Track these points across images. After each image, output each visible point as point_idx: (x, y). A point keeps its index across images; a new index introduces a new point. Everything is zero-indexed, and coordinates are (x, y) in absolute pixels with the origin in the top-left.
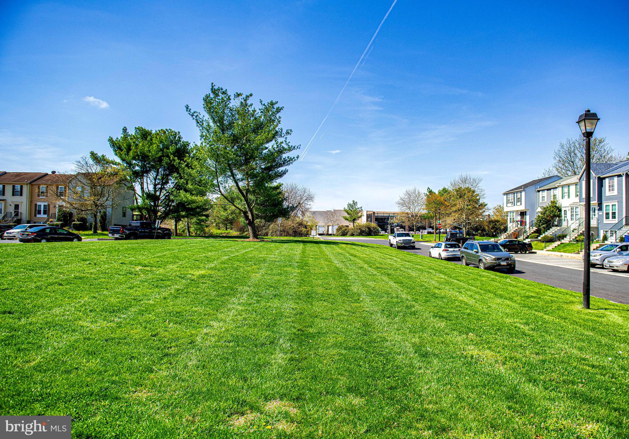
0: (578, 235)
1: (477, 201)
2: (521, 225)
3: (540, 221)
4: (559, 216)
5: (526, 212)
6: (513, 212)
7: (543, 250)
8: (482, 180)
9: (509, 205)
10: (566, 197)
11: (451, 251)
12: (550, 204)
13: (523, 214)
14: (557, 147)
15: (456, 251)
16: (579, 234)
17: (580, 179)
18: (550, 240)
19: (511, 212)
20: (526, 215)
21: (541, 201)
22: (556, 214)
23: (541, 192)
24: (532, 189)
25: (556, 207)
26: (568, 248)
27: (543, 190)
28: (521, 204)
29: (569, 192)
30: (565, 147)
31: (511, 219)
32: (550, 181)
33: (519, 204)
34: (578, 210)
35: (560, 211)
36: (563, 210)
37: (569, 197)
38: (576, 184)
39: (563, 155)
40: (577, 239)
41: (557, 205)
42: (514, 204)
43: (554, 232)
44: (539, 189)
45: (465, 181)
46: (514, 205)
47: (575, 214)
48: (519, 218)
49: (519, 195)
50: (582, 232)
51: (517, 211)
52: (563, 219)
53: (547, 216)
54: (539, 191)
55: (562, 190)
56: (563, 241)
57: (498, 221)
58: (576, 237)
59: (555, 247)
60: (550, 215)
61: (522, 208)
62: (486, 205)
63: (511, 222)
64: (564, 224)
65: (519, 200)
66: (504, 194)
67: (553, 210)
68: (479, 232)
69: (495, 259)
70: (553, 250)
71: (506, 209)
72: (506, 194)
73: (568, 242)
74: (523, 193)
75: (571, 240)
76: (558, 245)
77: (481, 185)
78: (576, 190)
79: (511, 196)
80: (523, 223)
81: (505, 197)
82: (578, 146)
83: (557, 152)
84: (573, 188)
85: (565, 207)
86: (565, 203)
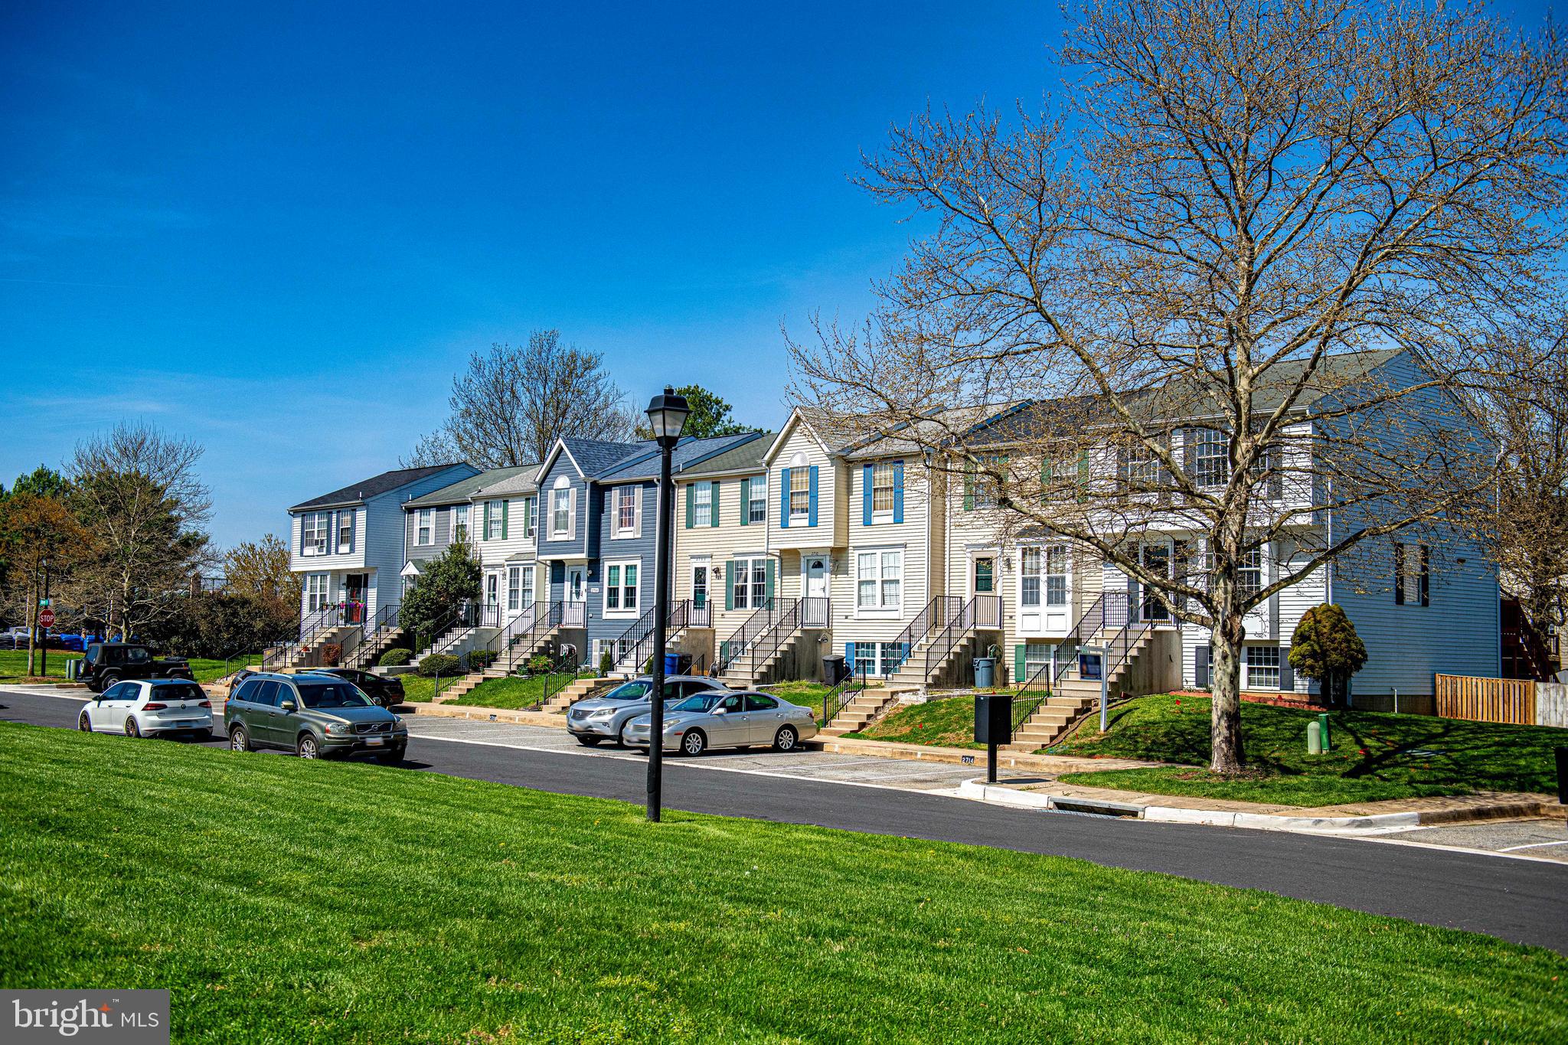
0: (533, 654)
1: (169, 525)
2: (348, 619)
3: (418, 608)
4: (475, 594)
5: (366, 576)
6: (323, 574)
7: (430, 701)
8: (200, 451)
9: (308, 551)
10: (497, 536)
11: (175, 711)
12: (448, 554)
13: (356, 582)
14: (464, 371)
15: (192, 709)
16: (536, 650)
17: (541, 485)
18: (450, 670)
19: (314, 575)
20: (366, 586)
21: (416, 544)
22: (465, 586)
23: (417, 515)
24: (389, 501)
25: (464, 563)
26: (505, 693)
27: (425, 509)
28: (352, 550)
29: (505, 522)
30: (487, 372)
31: (313, 597)
32: (446, 478)
33: (344, 548)
34: (534, 575)
35: (477, 576)
36: (486, 573)
37: (505, 537)
38: (528, 497)
39: (480, 396)
40: (531, 665)
41: (469, 559)
42: (325, 547)
43: (456, 643)
44: (410, 504)
45: (132, 449)
46: (329, 552)
47: (521, 588)
48: (342, 596)
49: (347, 518)
50: (542, 644)
51: (336, 573)
52: (486, 603)
53: (439, 593)
54: (411, 511)
55: (486, 510)
56: (489, 673)
57: (245, 602)
58: (527, 661)
59: (469, 690)
60: (446, 590)
61: (354, 561)
63: (312, 607)
64: (488, 618)
65: (347, 536)
66: (295, 512)
67: (456, 576)
68: (174, 640)
69: (351, 729)
70: (462, 700)
71: (298, 565)
72: (303, 511)
73: (503, 675)
74: (361, 516)
75: (514, 668)
76: (477, 685)
77: (196, 472)
78: (526, 515)
79: (317, 522)
80: (354, 612)
81: (297, 521)
82: (523, 370)
83: (462, 383)
84: (517, 509)
85: (493, 566)
86: (492, 553)
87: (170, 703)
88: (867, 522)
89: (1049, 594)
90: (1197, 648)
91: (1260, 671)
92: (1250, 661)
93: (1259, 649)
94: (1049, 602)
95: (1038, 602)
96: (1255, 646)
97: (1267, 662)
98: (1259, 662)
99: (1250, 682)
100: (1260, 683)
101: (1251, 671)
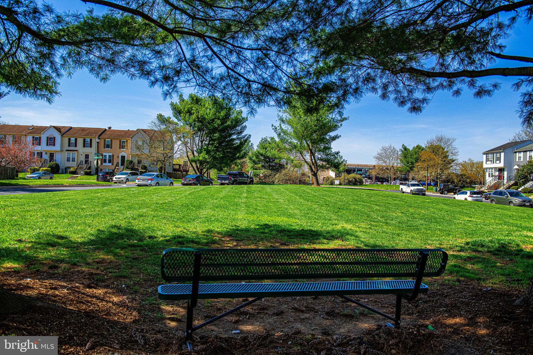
1: (446, 157)
2: (499, 179)
3: (519, 176)
5: (504, 169)
6: (492, 168)
9: (488, 163)
11: (475, 197)
12: (527, 163)
13: (501, 170)
15: (479, 197)
18: (530, 192)
19: (489, 168)
20: (504, 171)
21: (517, 161)
22: (532, 171)
24: (510, 150)
27: (520, 152)
28: (500, 162)
31: (489, 174)
32: (525, 144)
33: (498, 162)
45: (440, 140)
46: (493, 163)
48: (497, 173)
49: (498, 155)
51: (495, 168)
53: (525, 173)
54: (516, 152)
57: (465, 175)
60: (527, 172)
61: (501, 165)
62: (455, 161)
63: (489, 176)
65: (499, 159)
66: (484, 154)
67: (530, 168)
71: (485, 166)
72: (486, 153)
74: (502, 154)
77: (455, 144)
79: (490, 156)
80: (500, 177)
81: (485, 156)
87: (474, 196)
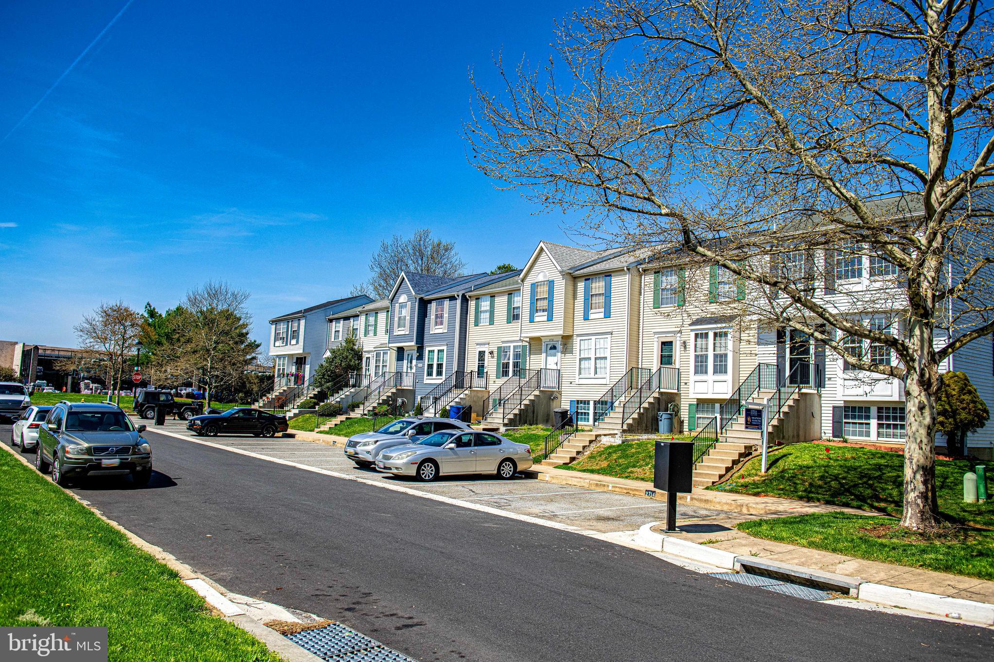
0: (379, 404)
2: (296, 382)
3: (324, 375)
4: (358, 368)
5: (305, 357)
6: (284, 356)
7: (313, 431)
9: (277, 344)
10: (371, 333)
12: (344, 344)
13: (300, 361)
14: (377, 250)
16: (381, 402)
17: (392, 301)
18: (332, 413)
19: (279, 357)
20: (305, 364)
21: (333, 340)
22: (352, 363)
23: (334, 323)
24: (320, 315)
25: (352, 350)
26: (357, 427)
27: (338, 319)
28: (297, 342)
29: (376, 325)
30: (389, 251)
31: (279, 370)
32: (354, 303)
33: (294, 342)
34: (388, 357)
35: (360, 358)
36: (365, 355)
37: (375, 334)
38: (387, 310)
39: (384, 264)
40: (377, 411)
41: (356, 347)
42: (285, 341)
43: (343, 396)
44: (331, 317)
45: (214, 294)
46: (287, 344)
47: (381, 365)
48: (293, 369)
49: (296, 325)
50: (385, 398)
51: (291, 356)
52: (364, 373)
53: (337, 366)
54: (331, 321)
55: (366, 319)
56: (352, 415)
58: (374, 407)
59: (336, 425)
60: (341, 365)
61: (297, 349)
62: (258, 346)
64: (365, 382)
65: (295, 335)
66: (272, 322)
67: (347, 357)
69: (89, 451)
70: (330, 432)
71: (272, 352)
72: (275, 322)
73: (359, 416)
74: (303, 322)
75: (366, 412)
76: (341, 421)
78: (386, 320)
79: (282, 327)
80: (299, 378)
81: (273, 327)
83: (376, 257)
84: (382, 316)
85: (369, 352)
86: (368, 344)
88: (586, 318)
89: (715, 366)
90: (834, 407)
91: (888, 426)
92: (879, 418)
93: (888, 409)
94: (715, 372)
95: (706, 372)
96: (884, 406)
97: (895, 419)
98: (888, 418)
99: (879, 435)
100: (888, 436)
101: (880, 426)
